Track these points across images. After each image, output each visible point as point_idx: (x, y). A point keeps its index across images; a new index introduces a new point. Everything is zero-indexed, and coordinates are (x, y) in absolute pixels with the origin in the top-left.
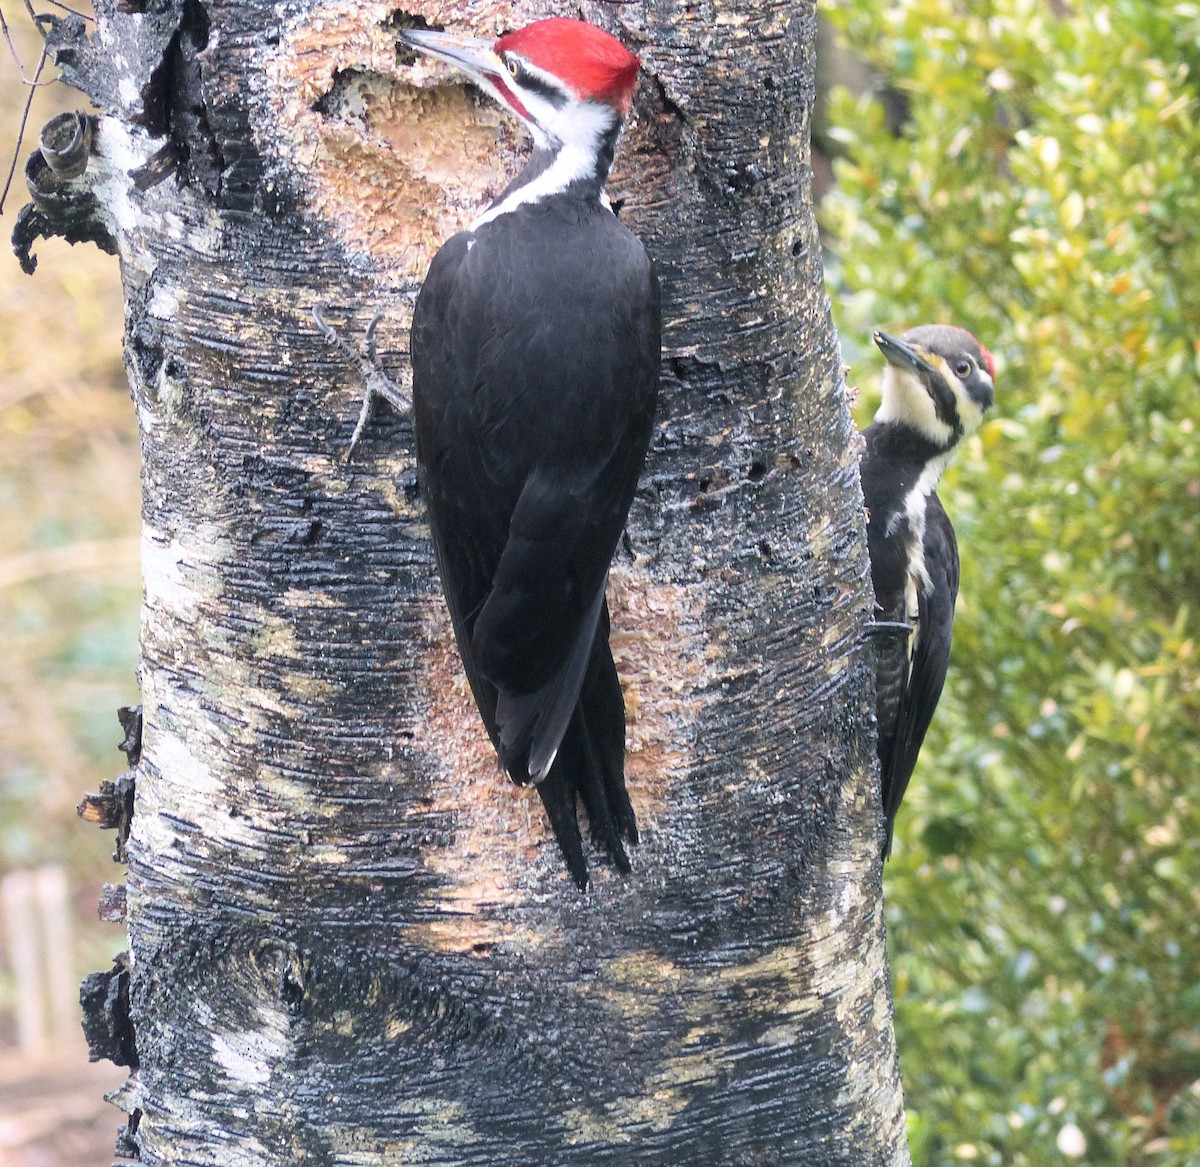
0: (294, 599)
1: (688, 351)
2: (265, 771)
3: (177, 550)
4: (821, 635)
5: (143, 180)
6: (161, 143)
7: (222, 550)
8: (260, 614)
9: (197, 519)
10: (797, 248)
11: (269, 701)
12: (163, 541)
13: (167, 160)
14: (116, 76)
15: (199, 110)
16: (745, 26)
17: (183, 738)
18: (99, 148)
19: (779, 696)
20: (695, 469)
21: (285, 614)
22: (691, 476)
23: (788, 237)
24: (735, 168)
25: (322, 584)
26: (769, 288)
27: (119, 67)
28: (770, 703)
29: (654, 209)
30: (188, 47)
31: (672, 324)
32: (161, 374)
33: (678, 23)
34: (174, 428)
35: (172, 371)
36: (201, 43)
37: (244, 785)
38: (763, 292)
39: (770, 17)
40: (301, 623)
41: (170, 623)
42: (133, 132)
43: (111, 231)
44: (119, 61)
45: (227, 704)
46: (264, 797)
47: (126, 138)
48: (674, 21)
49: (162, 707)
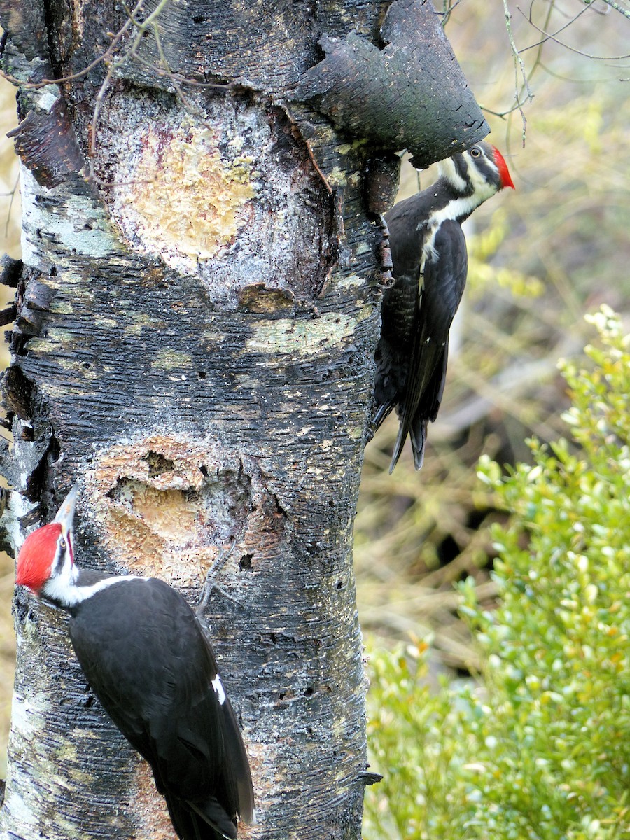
0: (77, 733)
1: (279, 630)
2: (58, 816)
3: (27, 705)
4: (335, 775)
5: (24, 523)
6: (35, 505)
7: (46, 706)
8: (61, 739)
9: (37, 690)
10: (340, 585)
11: (62, 782)
12: (21, 700)
13: (37, 514)
14: (21, 471)
15: (53, 491)
16: (321, 475)
17: (22, 796)
18: (9, 506)
19: (310, 803)
20: (278, 688)
21: (73, 741)
22: (275, 691)
23: (335, 579)
24: (311, 543)
25: (91, 727)
26: (323, 603)
27: (21, 467)
28: (305, 806)
29: (269, 559)
30: (50, 459)
31: (273, 616)
32: (27, 618)
33: (288, 470)
34: (31, 646)
35: (31, 617)
36: (56, 458)
37: (47, 822)
38: (320, 605)
39: (335, 472)
40: (79, 745)
41: (21, 740)
42: (24, 499)
43: (12, 547)
44: (22, 464)
45: (43, 781)
46: (56, 828)
47: (21, 502)
48: (286, 469)
49: (14, 780)
